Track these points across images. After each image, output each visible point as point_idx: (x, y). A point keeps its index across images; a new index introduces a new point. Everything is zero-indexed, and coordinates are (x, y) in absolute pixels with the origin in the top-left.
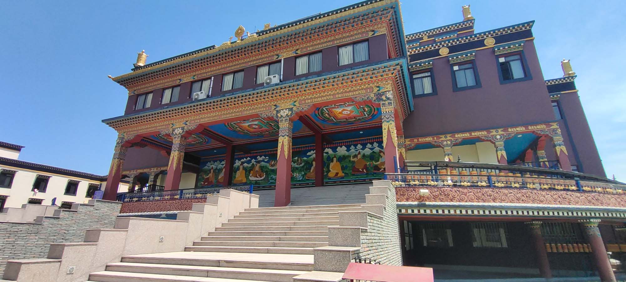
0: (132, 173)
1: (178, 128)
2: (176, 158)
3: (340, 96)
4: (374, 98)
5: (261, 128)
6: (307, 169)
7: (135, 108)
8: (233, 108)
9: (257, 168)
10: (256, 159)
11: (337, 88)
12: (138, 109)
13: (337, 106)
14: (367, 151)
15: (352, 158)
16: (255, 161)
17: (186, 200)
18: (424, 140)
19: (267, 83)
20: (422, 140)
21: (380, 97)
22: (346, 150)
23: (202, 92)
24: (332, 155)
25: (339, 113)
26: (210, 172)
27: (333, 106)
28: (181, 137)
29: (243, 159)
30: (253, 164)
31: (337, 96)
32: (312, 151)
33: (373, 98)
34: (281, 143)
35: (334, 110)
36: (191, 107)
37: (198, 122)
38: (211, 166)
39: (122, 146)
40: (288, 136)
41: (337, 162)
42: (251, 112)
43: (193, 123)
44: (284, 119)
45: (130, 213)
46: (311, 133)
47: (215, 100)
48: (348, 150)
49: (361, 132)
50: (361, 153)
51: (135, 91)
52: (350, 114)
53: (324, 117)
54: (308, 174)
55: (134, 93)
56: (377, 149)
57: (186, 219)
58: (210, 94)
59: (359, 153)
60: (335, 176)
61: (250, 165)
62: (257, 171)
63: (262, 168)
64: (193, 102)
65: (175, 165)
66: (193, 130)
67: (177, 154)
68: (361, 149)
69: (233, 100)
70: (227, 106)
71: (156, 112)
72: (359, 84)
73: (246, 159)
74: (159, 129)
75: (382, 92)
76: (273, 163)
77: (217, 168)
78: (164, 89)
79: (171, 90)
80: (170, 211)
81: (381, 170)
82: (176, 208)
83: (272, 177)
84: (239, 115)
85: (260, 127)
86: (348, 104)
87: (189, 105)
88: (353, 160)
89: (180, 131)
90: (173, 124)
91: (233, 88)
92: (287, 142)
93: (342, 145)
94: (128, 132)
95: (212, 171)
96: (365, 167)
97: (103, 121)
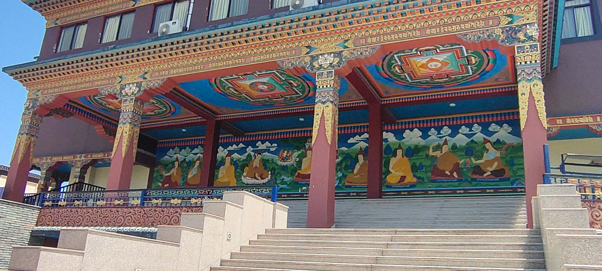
0: (44, 161)
1: (130, 84)
2: (127, 137)
3: (434, 31)
4: (502, 37)
5: (272, 90)
6: (347, 168)
7: (56, 50)
8: (230, 50)
9: (256, 163)
10: (254, 146)
11: (429, 17)
12: (62, 51)
13: (422, 51)
14: (461, 140)
15: (431, 150)
16: (252, 149)
17: (154, 209)
18: (577, 121)
19: (295, 6)
20: (571, 121)
21: (513, 34)
22: (420, 137)
23: (173, 21)
24: (394, 144)
25: (421, 67)
26: (173, 167)
27: (414, 52)
28: (135, 101)
29: (232, 146)
30: (249, 155)
31: (428, 31)
32: (358, 136)
33: (500, 35)
34: (320, 116)
35: (412, 59)
36: (155, 47)
37: (166, 75)
38: (175, 156)
39: (35, 114)
40: (332, 102)
41: (403, 157)
42: (262, 57)
43: (157, 77)
44: (325, 72)
45: (53, 225)
46: (362, 102)
47: (200, 35)
48: (425, 136)
49: (452, 105)
50: (448, 143)
51: (57, 19)
52: (441, 68)
53: (392, 73)
54: (350, 177)
55: (56, 24)
56: (479, 136)
57: (176, 242)
58: (188, 26)
59: (446, 143)
60: (399, 182)
61: (244, 157)
62: (256, 167)
63: (265, 162)
64: (158, 39)
65: (124, 149)
66: (157, 88)
67: (128, 128)
68: (449, 135)
69: (231, 36)
70: (220, 46)
71: (94, 56)
72: (472, 10)
73: (238, 146)
74: (98, 85)
75: (517, 26)
76: (285, 154)
77: (185, 159)
78: (107, 17)
79: (118, 19)
80: (124, 226)
81: (485, 175)
82: (134, 222)
83: (284, 179)
84: (241, 63)
85: (271, 88)
86: (442, 48)
87: (152, 44)
88: (434, 154)
89: (135, 89)
90: (121, 77)
91: (230, 16)
92: (331, 114)
93: (414, 126)
94: (44, 89)
95: (176, 164)
96: (457, 168)
97: (4, 70)
